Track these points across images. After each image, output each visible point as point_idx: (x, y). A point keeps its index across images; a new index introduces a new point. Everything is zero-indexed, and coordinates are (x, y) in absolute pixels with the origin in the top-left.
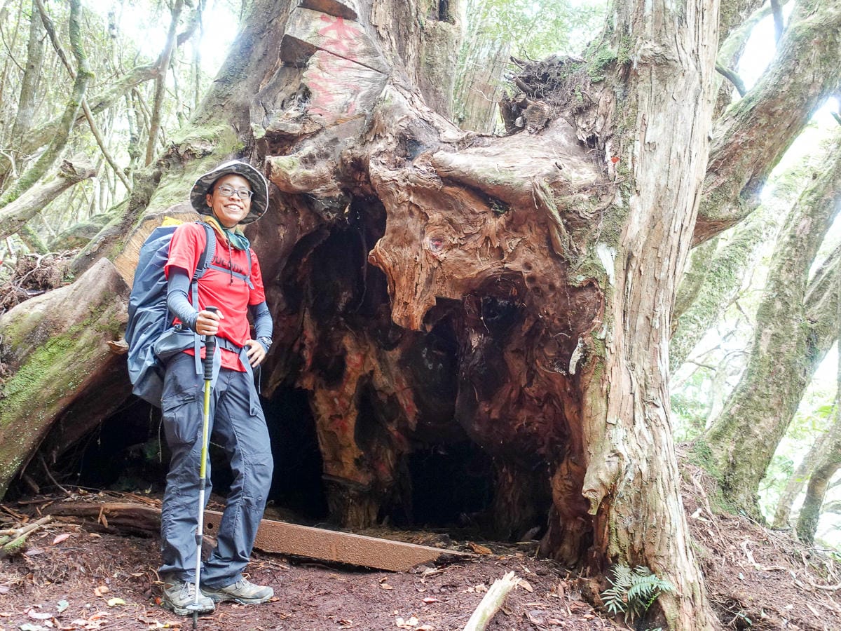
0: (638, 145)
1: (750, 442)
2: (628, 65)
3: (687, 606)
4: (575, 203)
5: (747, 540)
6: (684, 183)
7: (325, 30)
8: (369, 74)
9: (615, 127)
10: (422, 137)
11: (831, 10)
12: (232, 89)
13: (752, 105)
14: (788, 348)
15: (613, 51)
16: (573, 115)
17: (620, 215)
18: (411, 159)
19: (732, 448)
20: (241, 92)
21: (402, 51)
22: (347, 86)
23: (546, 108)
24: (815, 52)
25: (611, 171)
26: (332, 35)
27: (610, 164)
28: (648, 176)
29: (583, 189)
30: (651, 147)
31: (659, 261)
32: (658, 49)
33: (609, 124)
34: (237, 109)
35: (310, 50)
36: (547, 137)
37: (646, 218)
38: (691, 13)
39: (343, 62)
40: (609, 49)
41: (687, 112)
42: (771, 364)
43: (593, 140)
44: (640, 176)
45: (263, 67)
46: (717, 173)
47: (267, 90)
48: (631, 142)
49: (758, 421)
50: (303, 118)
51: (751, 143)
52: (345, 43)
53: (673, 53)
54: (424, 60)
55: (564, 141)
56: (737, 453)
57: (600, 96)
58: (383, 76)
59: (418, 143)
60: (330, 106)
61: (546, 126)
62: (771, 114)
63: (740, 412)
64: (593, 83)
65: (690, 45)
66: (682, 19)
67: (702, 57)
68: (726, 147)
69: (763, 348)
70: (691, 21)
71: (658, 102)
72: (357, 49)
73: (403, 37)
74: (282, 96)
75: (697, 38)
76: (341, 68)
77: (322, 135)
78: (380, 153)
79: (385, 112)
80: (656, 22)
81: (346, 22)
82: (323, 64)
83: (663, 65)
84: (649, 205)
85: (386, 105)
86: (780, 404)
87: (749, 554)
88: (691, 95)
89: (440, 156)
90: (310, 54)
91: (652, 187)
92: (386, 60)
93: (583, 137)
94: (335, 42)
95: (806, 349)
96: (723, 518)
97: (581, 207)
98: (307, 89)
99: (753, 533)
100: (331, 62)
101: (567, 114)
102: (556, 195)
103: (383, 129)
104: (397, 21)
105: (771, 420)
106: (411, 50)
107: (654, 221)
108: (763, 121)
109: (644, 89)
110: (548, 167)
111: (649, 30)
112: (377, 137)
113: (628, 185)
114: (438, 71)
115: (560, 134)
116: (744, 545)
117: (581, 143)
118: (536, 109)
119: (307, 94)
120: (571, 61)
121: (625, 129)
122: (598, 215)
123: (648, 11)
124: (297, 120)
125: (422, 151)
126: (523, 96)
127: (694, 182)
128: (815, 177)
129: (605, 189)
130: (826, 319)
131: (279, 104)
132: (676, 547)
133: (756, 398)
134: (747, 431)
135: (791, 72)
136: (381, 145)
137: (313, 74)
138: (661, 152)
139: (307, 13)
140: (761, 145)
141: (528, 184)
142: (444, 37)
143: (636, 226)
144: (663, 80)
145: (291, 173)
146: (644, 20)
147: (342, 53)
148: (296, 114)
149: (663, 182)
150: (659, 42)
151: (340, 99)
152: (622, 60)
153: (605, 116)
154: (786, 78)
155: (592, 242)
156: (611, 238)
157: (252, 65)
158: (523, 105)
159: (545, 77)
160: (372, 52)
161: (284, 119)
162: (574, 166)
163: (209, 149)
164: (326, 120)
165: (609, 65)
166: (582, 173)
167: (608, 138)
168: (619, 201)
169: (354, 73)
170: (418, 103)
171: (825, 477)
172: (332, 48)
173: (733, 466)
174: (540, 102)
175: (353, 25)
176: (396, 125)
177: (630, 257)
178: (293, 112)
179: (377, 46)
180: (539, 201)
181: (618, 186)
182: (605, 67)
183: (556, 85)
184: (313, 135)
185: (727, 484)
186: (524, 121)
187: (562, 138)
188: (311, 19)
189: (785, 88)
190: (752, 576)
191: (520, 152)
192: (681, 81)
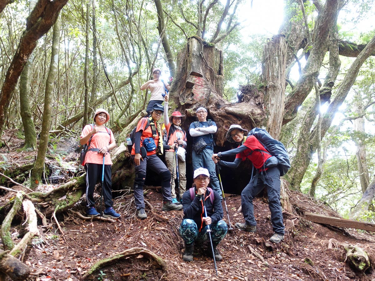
0: (270, 104)
1: (297, 173)
2: (267, 87)
3: (285, 201)
4: (257, 118)
5: (298, 196)
6: (280, 112)
7: (196, 80)
8: (206, 89)
9: (264, 101)
10: (221, 104)
11: (310, 72)
12: (174, 93)
13: (294, 93)
14: (306, 150)
15: (263, 84)
16: (255, 98)
17: (267, 120)
18: (219, 109)
19: (293, 175)
20: (176, 94)
21: (212, 83)
22: (202, 92)
23: (248, 97)
24: (307, 81)
25: (264, 110)
26: (198, 81)
27: (264, 109)
28: (272, 111)
29: (258, 114)
30: (272, 105)
31: (275, 129)
32: (273, 84)
33: (263, 100)
34: (175, 98)
35: (193, 84)
36: (249, 103)
37: (272, 120)
38: (279, 75)
39: (200, 87)
40: (262, 83)
41: (280, 97)
42: (302, 154)
43: (259, 104)
44: (270, 111)
45: (180, 88)
46: (287, 109)
47: (183, 94)
48: (268, 104)
49: (299, 168)
50: (193, 100)
51: (294, 102)
52: (200, 82)
53: (276, 85)
54: (217, 84)
55: (253, 104)
56: (294, 176)
57: (260, 94)
58: (209, 90)
59: (220, 105)
60: (198, 97)
61: (249, 101)
62: (298, 95)
63: (295, 166)
64: (258, 91)
65: (279, 82)
66: (278, 77)
67: (282, 85)
68: (288, 103)
69: (300, 150)
70: (279, 77)
71: (273, 95)
72: (203, 84)
73: (212, 80)
74: (186, 95)
75: (281, 81)
76: (200, 88)
77: (197, 104)
78: (212, 108)
79: (212, 98)
80: (272, 78)
81: (200, 78)
82: (196, 88)
83: (274, 87)
84: (273, 117)
85: (212, 97)
86: (304, 164)
87: (298, 198)
88: (280, 93)
89: (226, 108)
90: (193, 85)
91: (273, 114)
92: (210, 86)
93: (257, 103)
94: (198, 82)
95: (310, 150)
96: (292, 191)
97: (258, 118)
98: (193, 93)
99: (299, 194)
100: (198, 87)
101: (253, 98)
102: (253, 116)
103: (212, 102)
104: (211, 77)
105: (302, 168)
106: (214, 83)
107: (274, 121)
108: (296, 97)
109: (270, 92)
110: (250, 110)
111: (271, 80)
112: (210, 104)
113: (268, 113)
114: (220, 87)
115: (252, 102)
116: (297, 197)
117: (257, 104)
118: (246, 97)
119: (193, 94)
120: (253, 86)
121: (266, 101)
122: (262, 120)
123: (270, 76)
124: (191, 100)
125: (221, 107)
126: (243, 94)
127: (282, 112)
128: (310, 108)
129: (263, 114)
130: (315, 143)
131: (186, 97)
132: (282, 190)
133: (298, 162)
134: (296, 170)
135: (302, 86)
136: (211, 106)
137: (194, 90)
138: (275, 106)
139: (192, 76)
140: (296, 102)
141: (246, 114)
142: (221, 79)
143: (270, 122)
144: (274, 90)
145: (191, 113)
146: (269, 77)
147: (200, 85)
148: (191, 99)
149: (275, 112)
150: (273, 82)
151: (200, 95)
152: (265, 86)
153: (262, 98)
154: (301, 87)
155: (261, 126)
156: (265, 125)
157: (178, 88)
158: (243, 96)
159: (247, 89)
160: (206, 84)
161: (188, 100)
162: (256, 110)
163: (170, 107)
164: (198, 100)
165: (262, 87)
166: (258, 111)
167: (263, 103)
168: (266, 117)
169: (203, 89)
170: (218, 96)
171: (316, 180)
172: (198, 84)
173: (294, 179)
174: (247, 95)
175: (202, 78)
176: (215, 101)
177: (269, 129)
178: (190, 99)
179: (207, 83)
180: (249, 117)
181: (266, 114)
182: (261, 87)
183: (250, 91)
184: (195, 104)
185: (292, 184)
186: (244, 100)
187: (252, 103)
188: (193, 78)
189: (301, 90)
190: (299, 202)
191: (244, 107)
192: (278, 90)
